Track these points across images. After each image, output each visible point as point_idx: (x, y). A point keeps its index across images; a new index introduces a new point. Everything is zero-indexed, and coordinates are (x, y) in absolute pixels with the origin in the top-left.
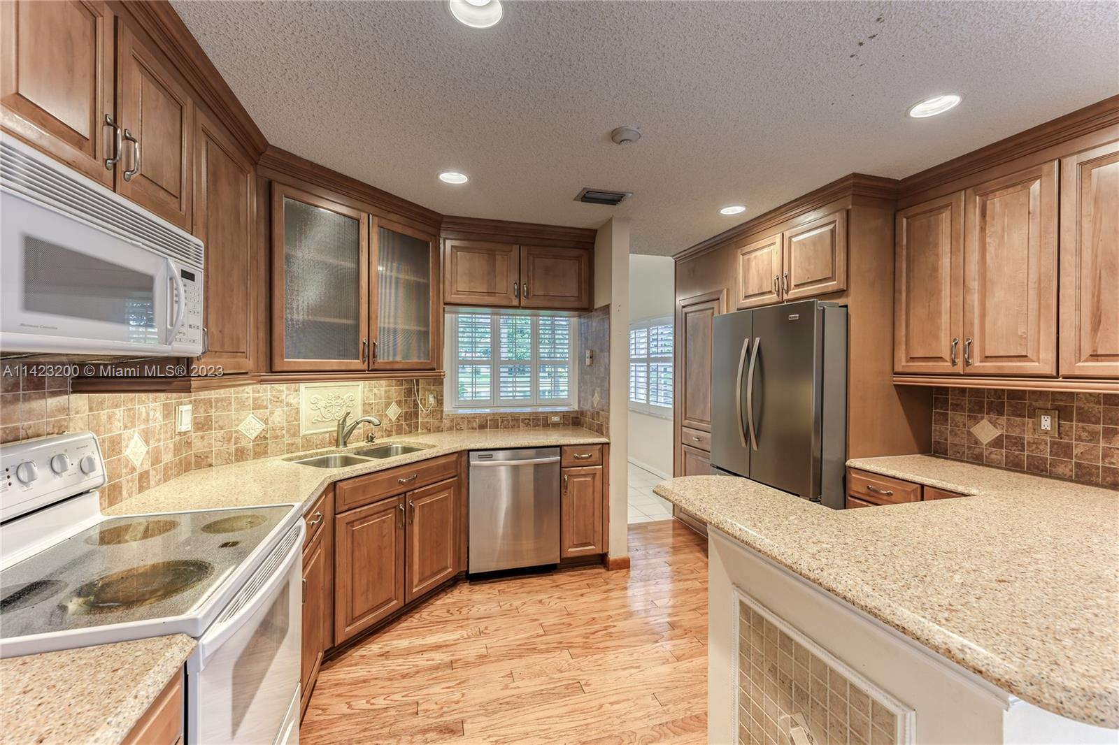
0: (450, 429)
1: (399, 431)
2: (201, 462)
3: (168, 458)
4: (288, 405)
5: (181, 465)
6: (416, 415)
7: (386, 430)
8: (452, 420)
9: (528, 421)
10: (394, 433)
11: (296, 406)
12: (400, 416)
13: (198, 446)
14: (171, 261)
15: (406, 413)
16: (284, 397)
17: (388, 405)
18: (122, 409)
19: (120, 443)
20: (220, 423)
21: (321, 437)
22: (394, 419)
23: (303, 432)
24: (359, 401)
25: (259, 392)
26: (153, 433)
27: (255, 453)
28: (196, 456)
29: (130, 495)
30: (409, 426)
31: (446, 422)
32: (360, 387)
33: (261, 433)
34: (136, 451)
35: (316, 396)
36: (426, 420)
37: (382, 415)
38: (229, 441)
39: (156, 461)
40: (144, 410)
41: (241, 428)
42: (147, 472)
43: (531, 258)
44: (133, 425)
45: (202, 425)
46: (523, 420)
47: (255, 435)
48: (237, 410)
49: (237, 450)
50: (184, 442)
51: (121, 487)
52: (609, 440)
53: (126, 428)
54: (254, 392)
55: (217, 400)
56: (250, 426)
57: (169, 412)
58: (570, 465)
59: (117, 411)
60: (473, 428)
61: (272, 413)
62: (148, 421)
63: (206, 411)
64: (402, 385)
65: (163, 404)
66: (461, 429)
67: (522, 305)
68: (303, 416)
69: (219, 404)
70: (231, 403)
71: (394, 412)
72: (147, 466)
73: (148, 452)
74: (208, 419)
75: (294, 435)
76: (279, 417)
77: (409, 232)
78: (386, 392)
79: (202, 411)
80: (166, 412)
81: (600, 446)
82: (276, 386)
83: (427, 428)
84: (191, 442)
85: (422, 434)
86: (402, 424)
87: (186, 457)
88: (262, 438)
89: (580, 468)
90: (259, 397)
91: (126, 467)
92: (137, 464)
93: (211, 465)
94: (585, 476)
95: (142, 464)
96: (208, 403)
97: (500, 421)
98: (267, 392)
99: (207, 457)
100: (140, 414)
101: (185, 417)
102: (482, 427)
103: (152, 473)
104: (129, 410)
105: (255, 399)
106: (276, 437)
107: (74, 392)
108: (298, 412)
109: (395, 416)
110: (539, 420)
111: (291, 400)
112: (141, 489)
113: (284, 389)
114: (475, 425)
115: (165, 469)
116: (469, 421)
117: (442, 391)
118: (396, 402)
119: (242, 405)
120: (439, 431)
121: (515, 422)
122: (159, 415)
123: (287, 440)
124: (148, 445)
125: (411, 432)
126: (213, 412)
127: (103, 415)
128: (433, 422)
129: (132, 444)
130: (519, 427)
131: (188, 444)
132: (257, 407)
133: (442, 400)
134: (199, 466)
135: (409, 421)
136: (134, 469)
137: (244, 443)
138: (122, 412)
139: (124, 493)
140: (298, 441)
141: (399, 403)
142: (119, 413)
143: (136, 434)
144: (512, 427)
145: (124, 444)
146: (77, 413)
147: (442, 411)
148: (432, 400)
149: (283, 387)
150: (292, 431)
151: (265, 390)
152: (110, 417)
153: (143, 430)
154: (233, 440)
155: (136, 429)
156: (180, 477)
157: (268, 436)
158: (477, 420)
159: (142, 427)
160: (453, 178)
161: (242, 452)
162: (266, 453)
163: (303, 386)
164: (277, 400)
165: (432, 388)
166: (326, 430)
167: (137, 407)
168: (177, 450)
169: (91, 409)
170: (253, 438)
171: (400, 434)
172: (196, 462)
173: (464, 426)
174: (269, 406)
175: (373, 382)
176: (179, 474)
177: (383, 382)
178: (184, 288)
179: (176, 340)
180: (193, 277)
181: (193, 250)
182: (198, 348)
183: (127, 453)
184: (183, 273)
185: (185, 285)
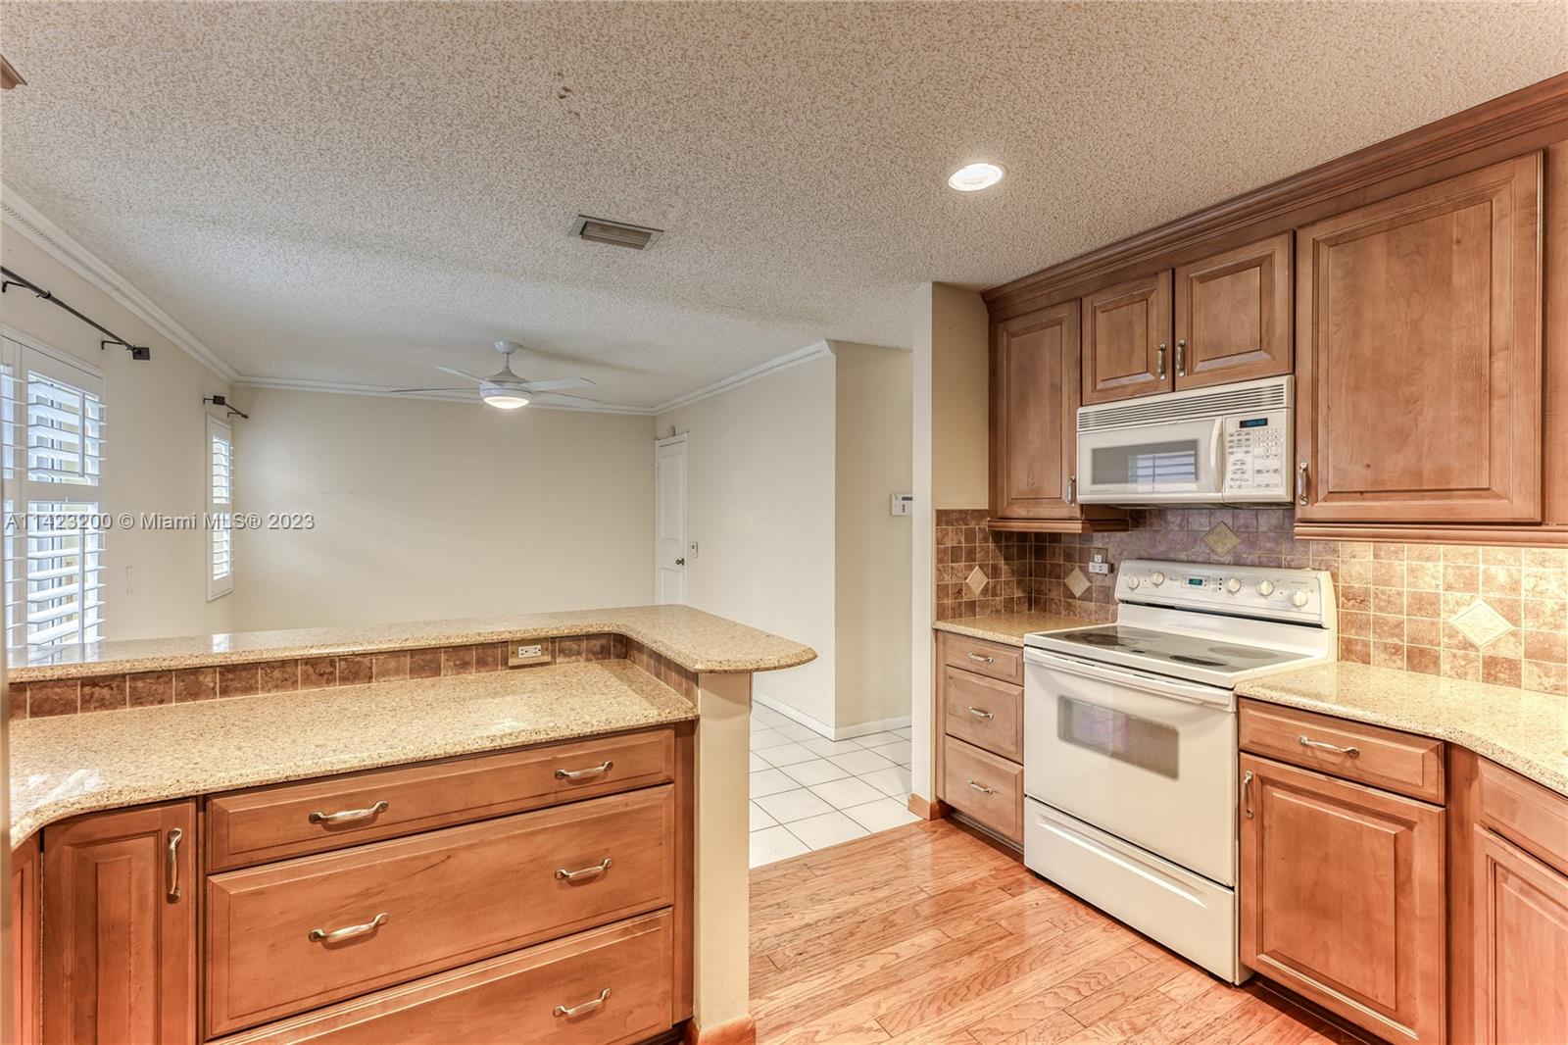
18: (1441, 563)
19: (1437, 604)
29: (1462, 675)
34: (1478, 622)
39: (1543, 653)
40: (1503, 573)
42: (1512, 663)
44: (1470, 586)
51: (1438, 658)
53: (1449, 588)
59: (1430, 565)
62: (1515, 590)
72: (1508, 653)
73: (1514, 634)
91: (1450, 637)
92: (1482, 642)
95: (1494, 646)
100: (1491, 578)
103: (1527, 668)
104: (1460, 568)
112: (1490, 677)
122: (1553, 587)
124: (1516, 624)
127: (1401, 566)
129: (1466, 612)
136: (1467, 645)
138: (1441, 569)
139: (1445, 667)
142: (1435, 569)
143: (1480, 602)
145: (1445, 607)
152: (1412, 571)
153: (1501, 601)
155: (1481, 596)
159: (1497, 596)
167: (1483, 567)
169: (1376, 556)
178: (1243, 437)
179: (1231, 487)
180: (1264, 422)
181: (1267, 396)
182: (1280, 492)
183: (1453, 620)
184: (1243, 424)
185: (1247, 434)
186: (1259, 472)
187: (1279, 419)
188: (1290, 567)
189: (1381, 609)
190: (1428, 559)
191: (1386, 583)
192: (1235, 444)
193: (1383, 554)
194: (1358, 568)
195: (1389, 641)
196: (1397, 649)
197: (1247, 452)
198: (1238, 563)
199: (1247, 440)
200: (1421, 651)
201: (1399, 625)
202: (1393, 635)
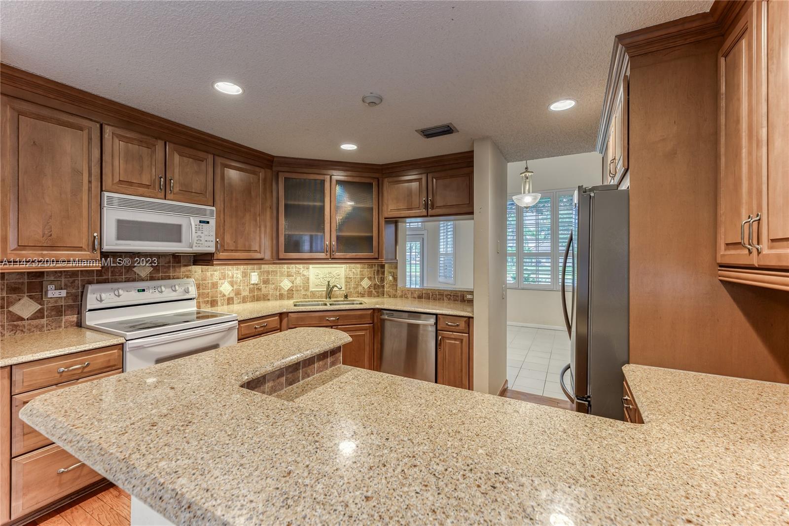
0: (401, 297)
1: (370, 294)
2: (265, 298)
3: (246, 293)
4: (304, 275)
5: (255, 298)
6: (383, 287)
7: (360, 293)
8: (402, 292)
9: (449, 296)
10: (366, 295)
11: (308, 276)
12: (370, 286)
13: (264, 291)
14: (191, 218)
15: (375, 285)
16: (301, 271)
17: (362, 279)
18: (218, 272)
19: (217, 284)
20: (273, 282)
21: (320, 293)
22: (366, 287)
23: (311, 289)
24: (343, 276)
25: (290, 269)
26: (236, 283)
27: (288, 297)
28: (263, 295)
29: (223, 305)
30: (378, 292)
31: (399, 293)
32: (343, 268)
33: (290, 288)
34: (226, 288)
35: (318, 272)
36: (388, 290)
37: (358, 285)
38: (277, 290)
39: (238, 293)
40: (231, 273)
41: (282, 285)
42: (232, 298)
43: (434, 180)
44: (224, 278)
45: (266, 282)
46: (447, 295)
47: (288, 288)
48: (280, 276)
49: (280, 294)
50: (256, 288)
51: (217, 301)
52: (473, 314)
53: (220, 279)
54: (287, 268)
55: (272, 271)
56: (286, 284)
57: (245, 275)
58: (443, 329)
59: (215, 273)
60: (414, 298)
61: (296, 279)
62: (233, 278)
63: (267, 276)
64: (372, 268)
65: (243, 272)
66: (407, 298)
67: (429, 214)
68: (311, 281)
69: (272, 273)
70: (277, 273)
71: (366, 283)
72: (232, 295)
73: (233, 290)
74: (268, 279)
75: (306, 290)
76: (299, 281)
77: (357, 180)
78: (360, 271)
79: (265, 276)
80: (244, 275)
81: (466, 318)
82: (297, 266)
83: (389, 295)
84: (261, 289)
85: (386, 298)
86: (372, 291)
87: (257, 295)
88: (291, 290)
89: (451, 333)
90: (290, 271)
91: (220, 294)
92: (227, 294)
93: (269, 300)
94: (455, 339)
95: (229, 294)
96: (268, 272)
97: (431, 294)
98: (293, 268)
99: (267, 296)
100: (228, 275)
101: (255, 278)
102: (420, 297)
103: (235, 298)
104: (222, 273)
105: (288, 272)
106: (298, 291)
107: (194, 265)
108: (308, 280)
109: (367, 285)
110: (457, 296)
111: (305, 272)
112: (228, 304)
113: (302, 267)
114: (416, 296)
115: (243, 298)
116: (412, 293)
117: (397, 272)
118: (368, 278)
119: (282, 274)
120: (395, 297)
121: (440, 297)
122: (239, 276)
123: (303, 292)
124: (233, 287)
125: (378, 296)
126: (270, 277)
127: (208, 274)
128: (392, 292)
129: (223, 286)
130: (443, 300)
131: (259, 289)
132: (289, 275)
133: (397, 278)
134: (264, 300)
135: (378, 290)
136: (224, 295)
137: (282, 292)
139: (219, 304)
140: (309, 294)
141: (370, 278)
142: (217, 274)
143: (226, 282)
144: (438, 300)
145: (219, 285)
146: (195, 272)
147: (397, 285)
148: (391, 278)
149: (301, 266)
150: (305, 289)
151: (292, 268)
152: (212, 275)
153: (230, 281)
154: (278, 290)
155: (226, 280)
156: (252, 303)
157: (294, 290)
158: (417, 292)
159: (229, 280)
160: (349, 147)
161: (282, 296)
162: (293, 297)
163: (311, 266)
164: (298, 273)
165: (392, 270)
166: (323, 290)
167: (227, 272)
168: (251, 291)
169: (202, 271)
170: (286, 290)
171: (371, 296)
172: (263, 298)
173: (409, 296)
174: (294, 276)
175: (352, 265)
176: (252, 301)
177: (358, 266)
178: (201, 227)
179: (196, 246)
180: (208, 222)
181: (208, 212)
182: (212, 249)
183: (221, 289)
184: (200, 222)
185: (202, 226)
186: (206, 241)
187: (213, 222)
188: (174, 279)
189: (203, 289)
190: (215, 271)
191: (205, 280)
192: (198, 229)
193: (204, 270)
194: (197, 276)
195: (205, 300)
196: (208, 301)
197: (202, 233)
198: (152, 278)
199: (202, 228)
200: (214, 300)
201: (208, 294)
202: (207, 297)
